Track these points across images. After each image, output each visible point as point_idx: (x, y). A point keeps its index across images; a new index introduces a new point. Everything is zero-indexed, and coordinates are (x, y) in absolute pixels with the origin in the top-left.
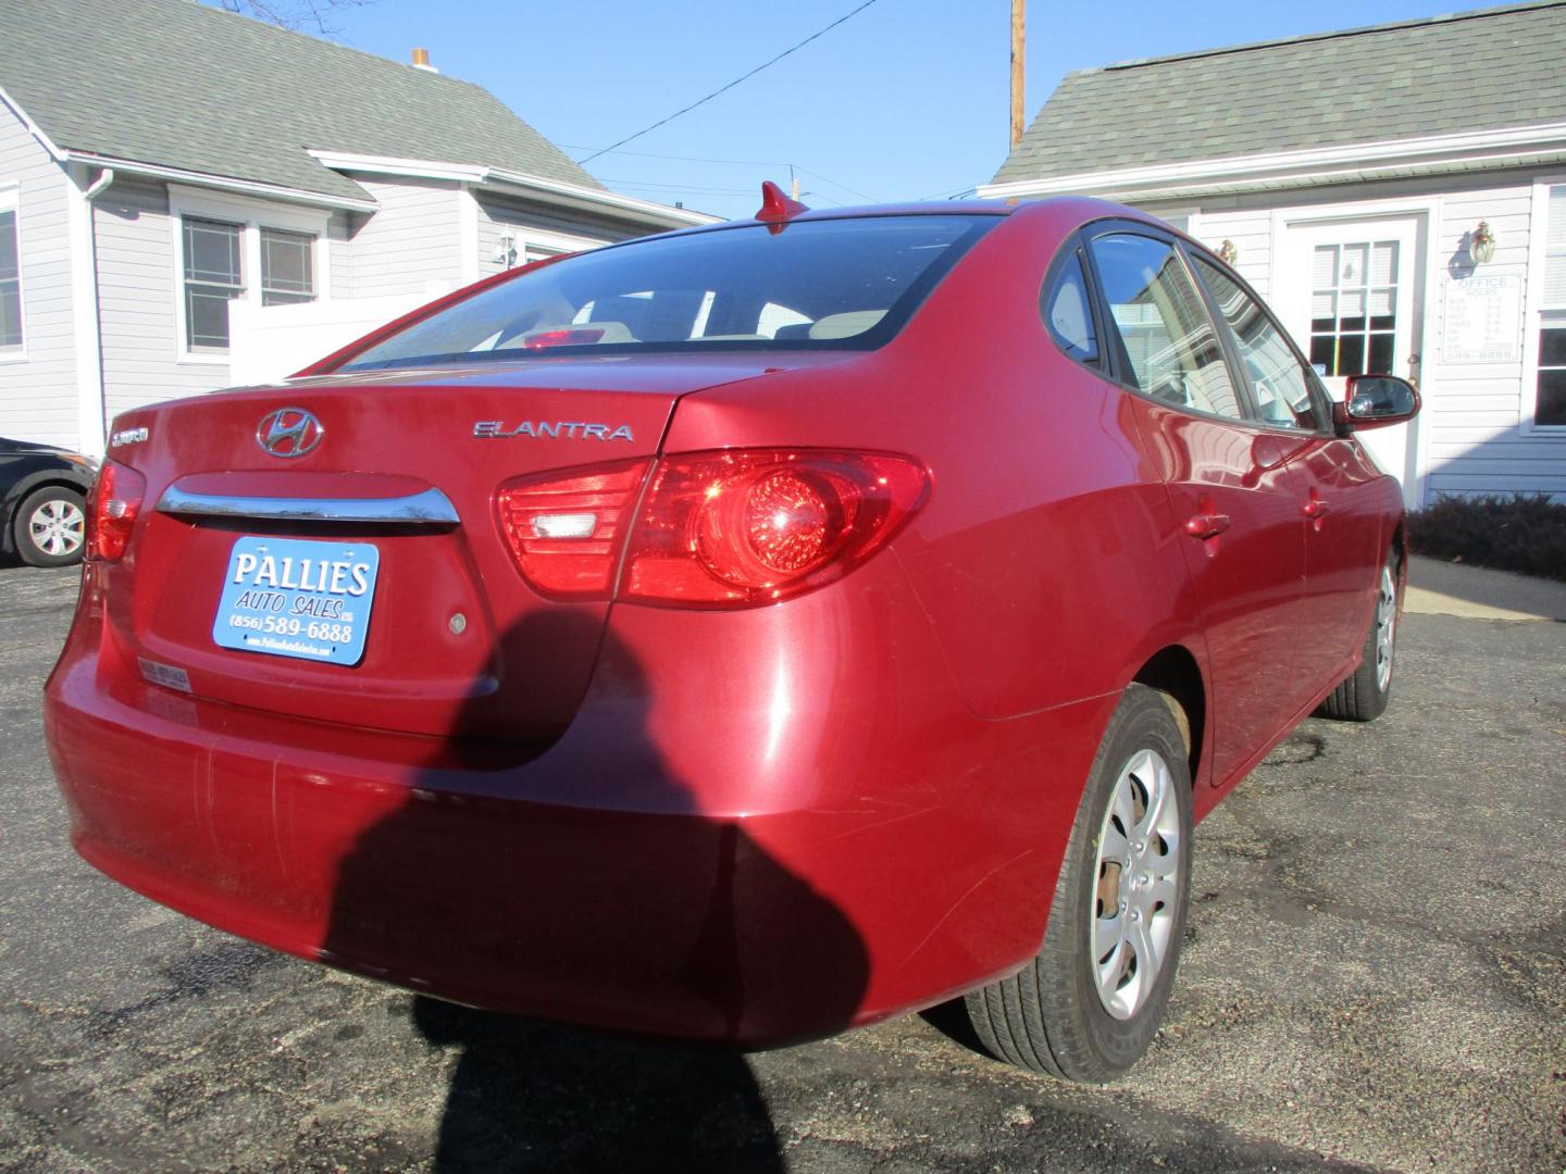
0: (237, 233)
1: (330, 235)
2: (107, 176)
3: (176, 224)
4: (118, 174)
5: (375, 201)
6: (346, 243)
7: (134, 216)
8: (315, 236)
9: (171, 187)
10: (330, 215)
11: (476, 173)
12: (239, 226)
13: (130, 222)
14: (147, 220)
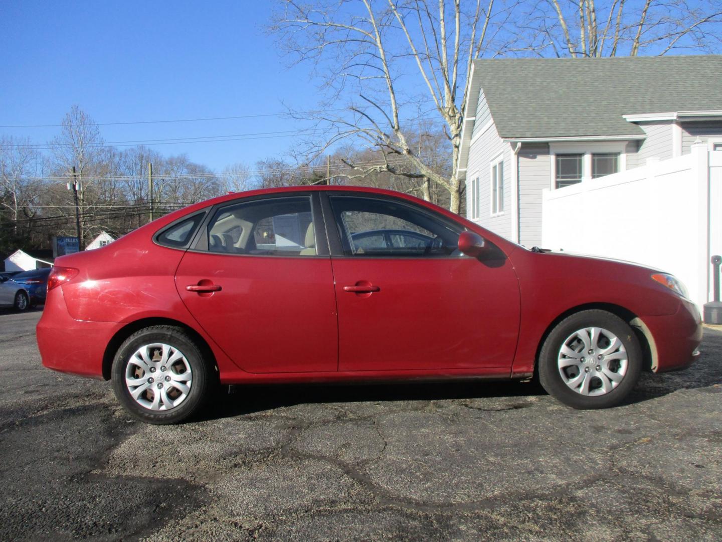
0: (581, 157)
1: (627, 152)
2: (519, 145)
3: (552, 158)
4: (523, 143)
5: (645, 134)
6: (636, 154)
7: (534, 157)
8: (619, 153)
9: (550, 144)
10: (626, 143)
11: (673, 116)
12: (581, 155)
13: (534, 160)
14: (540, 158)
